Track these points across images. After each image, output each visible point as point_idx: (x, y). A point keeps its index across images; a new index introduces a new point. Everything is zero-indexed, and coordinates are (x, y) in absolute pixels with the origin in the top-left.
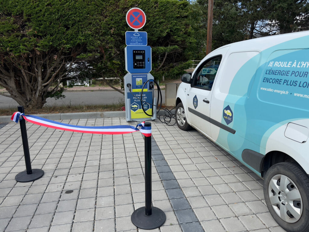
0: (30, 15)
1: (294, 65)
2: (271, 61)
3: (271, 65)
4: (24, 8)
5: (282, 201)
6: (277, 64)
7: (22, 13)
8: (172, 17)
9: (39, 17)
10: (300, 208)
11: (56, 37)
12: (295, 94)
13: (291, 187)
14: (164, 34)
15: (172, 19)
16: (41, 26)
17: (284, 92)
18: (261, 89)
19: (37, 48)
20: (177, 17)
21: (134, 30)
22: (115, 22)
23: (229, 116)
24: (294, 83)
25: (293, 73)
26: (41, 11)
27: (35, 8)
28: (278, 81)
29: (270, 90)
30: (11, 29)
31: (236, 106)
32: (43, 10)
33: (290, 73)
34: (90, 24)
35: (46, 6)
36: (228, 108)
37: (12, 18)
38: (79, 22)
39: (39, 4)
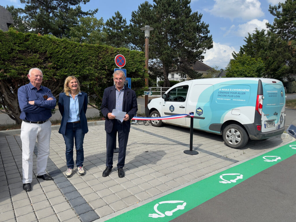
0: (51, 54)
1: (231, 90)
2: (220, 88)
3: (220, 90)
4: (48, 49)
5: (233, 138)
6: (223, 90)
7: (46, 52)
8: (137, 61)
9: (58, 55)
10: (240, 138)
11: (69, 69)
12: (233, 100)
13: (236, 131)
14: (134, 71)
15: (138, 62)
16: (59, 62)
17: (229, 99)
18: (218, 99)
19: (55, 77)
20: (140, 61)
21: (119, 68)
22: (107, 62)
23: (200, 112)
24: (233, 96)
25: (231, 93)
26: (59, 51)
27: (55, 49)
28: (225, 96)
29: (222, 99)
30: (37, 62)
31: (204, 107)
32: (61, 51)
33: (230, 93)
34: (92, 62)
35: (63, 48)
36: (199, 108)
37: (38, 55)
38: (84, 60)
39: (57, 46)
